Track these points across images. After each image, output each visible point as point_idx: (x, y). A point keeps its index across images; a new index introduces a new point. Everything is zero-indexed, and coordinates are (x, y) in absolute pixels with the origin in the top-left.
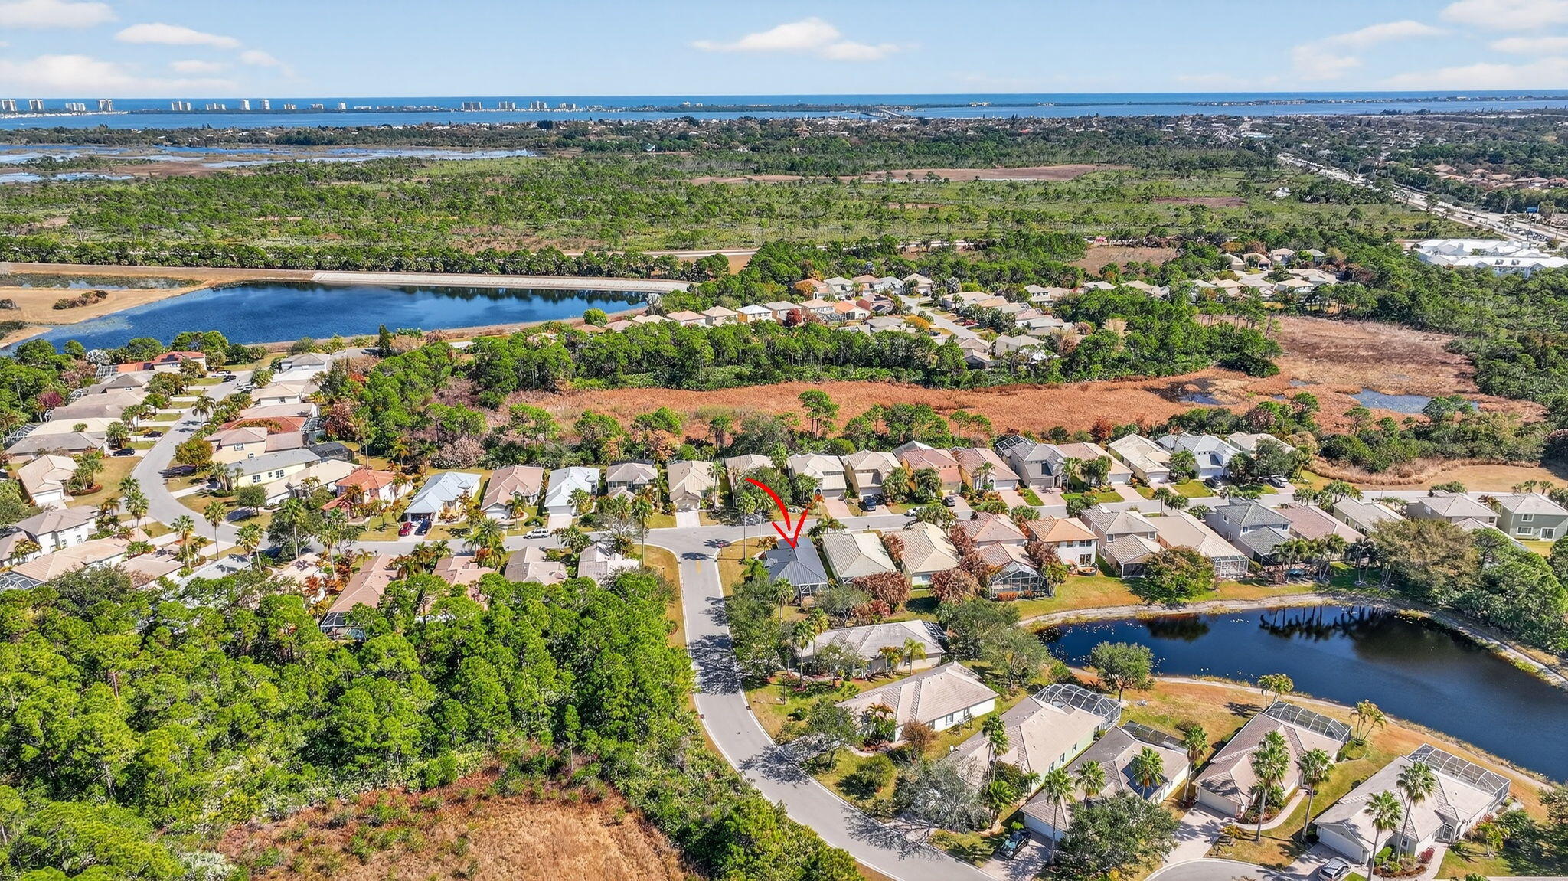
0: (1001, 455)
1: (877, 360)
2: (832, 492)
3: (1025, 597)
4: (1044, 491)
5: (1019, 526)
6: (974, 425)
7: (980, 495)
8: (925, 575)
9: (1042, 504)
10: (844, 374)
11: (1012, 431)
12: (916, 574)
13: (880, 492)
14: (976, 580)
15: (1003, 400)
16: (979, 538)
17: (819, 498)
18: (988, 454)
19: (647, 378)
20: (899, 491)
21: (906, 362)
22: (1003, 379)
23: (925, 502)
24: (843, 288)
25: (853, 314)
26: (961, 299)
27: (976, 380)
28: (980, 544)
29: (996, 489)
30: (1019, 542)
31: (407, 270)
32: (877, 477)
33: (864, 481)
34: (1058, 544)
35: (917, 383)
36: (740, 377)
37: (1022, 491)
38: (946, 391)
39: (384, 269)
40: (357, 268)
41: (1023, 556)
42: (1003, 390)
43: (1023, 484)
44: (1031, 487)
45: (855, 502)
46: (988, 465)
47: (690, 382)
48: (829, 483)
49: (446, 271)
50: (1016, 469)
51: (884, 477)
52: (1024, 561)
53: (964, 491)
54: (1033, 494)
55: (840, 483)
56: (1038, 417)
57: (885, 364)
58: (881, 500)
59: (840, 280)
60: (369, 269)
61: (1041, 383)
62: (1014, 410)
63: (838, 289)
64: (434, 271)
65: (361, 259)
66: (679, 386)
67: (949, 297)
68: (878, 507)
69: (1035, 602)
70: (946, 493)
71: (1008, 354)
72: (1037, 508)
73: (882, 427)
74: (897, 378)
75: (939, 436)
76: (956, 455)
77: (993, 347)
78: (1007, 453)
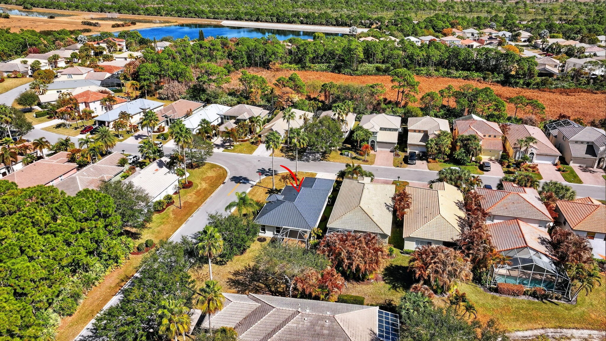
0: (548, 135)
1: (474, 67)
2: (383, 144)
3: (534, 295)
4: (585, 170)
5: (547, 205)
6: (529, 108)
7: (518, 165)
8: (418, 241)
9: (580, 182)
10: (448, 73)
11: (564, 116)
12: (411, 239)
13: (424, 150)
14: (469, 266)
15: (563, 98)
16: (493, 211)
17: (373, 147)
18: (536, 132)
19: (324, 66)
20: (440, 152)
21: (495, 69)
22: (566, 85)
23: (463, 164)
24: (473, 35)
25: (472, 46)
26: (547, 42)
27: (544, 83)
28: (493, 217)
29: (536, 161)
30: (542, 223)
31: (261, 21)
32: (426, 136)
33: (414, 139)
34: (592, 235)
35: (498, 82)
36: (378, 69)
37: (561, 167)
38: (517, 89)
39: (252, 21)
40: (241, 19)
41: (543, 241)
42: (564, 91)
43: (563, 160)
44: (572, 164)
45: (402, 155)
46: (531, 139)
47: (346, 70)
48: (382, 137)
49: (277, 22)
50: (559, 147)
51: (431, 137)
52: (542, 249)
53: (503, 159)
54: (572, 172)
55: (393, 138)
56: (591, 111)
57: (479, 69)
58: (424, 156)
59: (471, 30)
60: (246, 20)
61: (597, 89)
62: (570, 105)
63: (470, 35)
64: (272, 22)
65: (243, 16)
66: (340, 72)
67: (539, 41)
68: (418, 162)
69: (547, 306)
70: (484, 158)
71: (574, 70)
72: (573, 186)
73: (452, 103)
74: (484, 78)
75: (496, 113)
76: (504, 128)
77: (563, 66)
78: (554, 132)
